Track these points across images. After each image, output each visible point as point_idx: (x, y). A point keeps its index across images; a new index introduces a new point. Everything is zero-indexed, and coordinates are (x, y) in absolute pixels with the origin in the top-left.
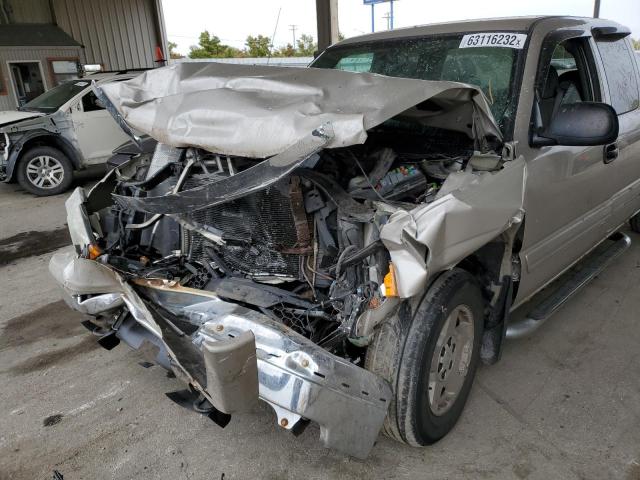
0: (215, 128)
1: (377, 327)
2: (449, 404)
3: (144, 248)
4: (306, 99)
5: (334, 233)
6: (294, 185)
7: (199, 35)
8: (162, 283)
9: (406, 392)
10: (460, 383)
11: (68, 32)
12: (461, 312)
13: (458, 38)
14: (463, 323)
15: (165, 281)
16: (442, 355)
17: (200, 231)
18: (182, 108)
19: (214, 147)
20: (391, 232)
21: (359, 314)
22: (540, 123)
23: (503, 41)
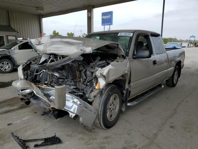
0: (59, 49)
1: (95, 96)
2: (113, 119)
3: (38, 81)
4: (80, 43)
5: (86, 76)
6: (77, 63)
7: (53, 31)
8: (43, 86)
9: (101, 112)
10: (116, 115)
11: (14, 28)
12: (115, 96)
13: (118, 33)
14: (116, 99)
15: (44, 85)
16: (111, 106)
17: (53, 73)
18: (51, 45)
19: (58, 53)
20: (98, 73)
21: (90, 93)
22: (136, 53)
23: (127, 34)
